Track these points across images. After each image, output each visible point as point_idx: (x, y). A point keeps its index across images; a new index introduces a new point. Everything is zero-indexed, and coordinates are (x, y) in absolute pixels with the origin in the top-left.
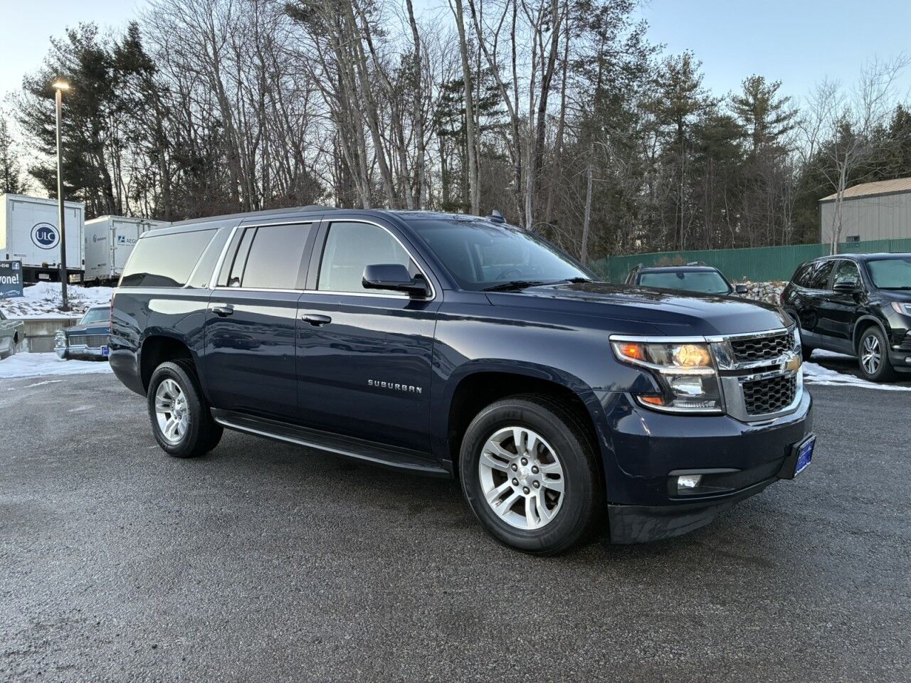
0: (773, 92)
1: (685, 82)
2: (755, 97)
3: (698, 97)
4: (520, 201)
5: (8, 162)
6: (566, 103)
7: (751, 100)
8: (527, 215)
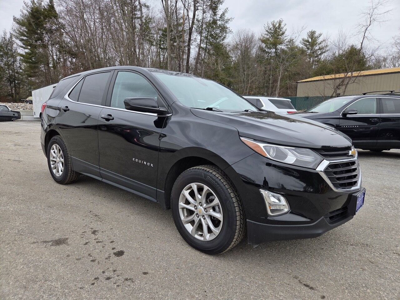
0: (319, 38)
1: (279, 32)
2: (312, 39)
3: (285, 38)
5: (13, 51)
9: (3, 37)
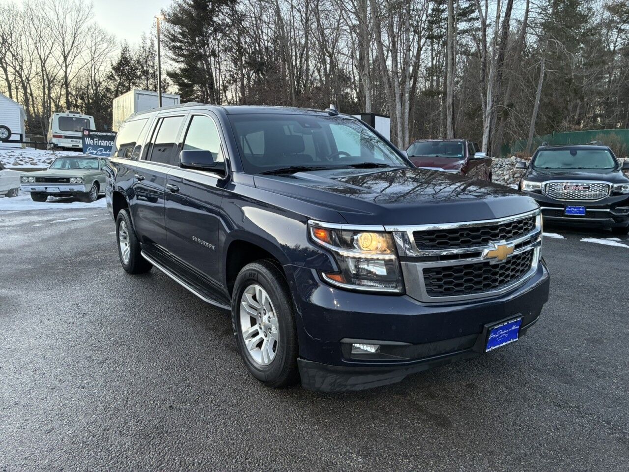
4: (484, 88)
6: (530, 8)
8: (488, 99)
9: (142, 46)
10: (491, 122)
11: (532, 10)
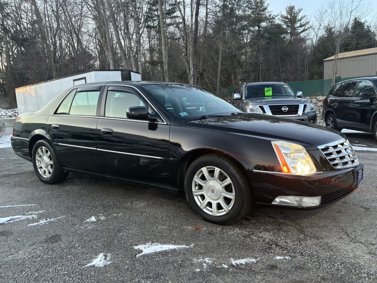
0: (299, 13)
1: (261, 7)
2: (291, 15)
3: (266, 14)
4: (187, 60)
6: (208, 12)
7: (289, 17)
8: (191, 67)
10: (193, 81)
11: (209, 13)
